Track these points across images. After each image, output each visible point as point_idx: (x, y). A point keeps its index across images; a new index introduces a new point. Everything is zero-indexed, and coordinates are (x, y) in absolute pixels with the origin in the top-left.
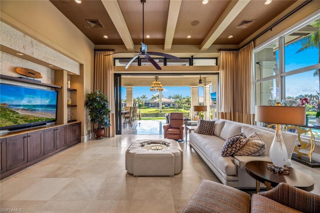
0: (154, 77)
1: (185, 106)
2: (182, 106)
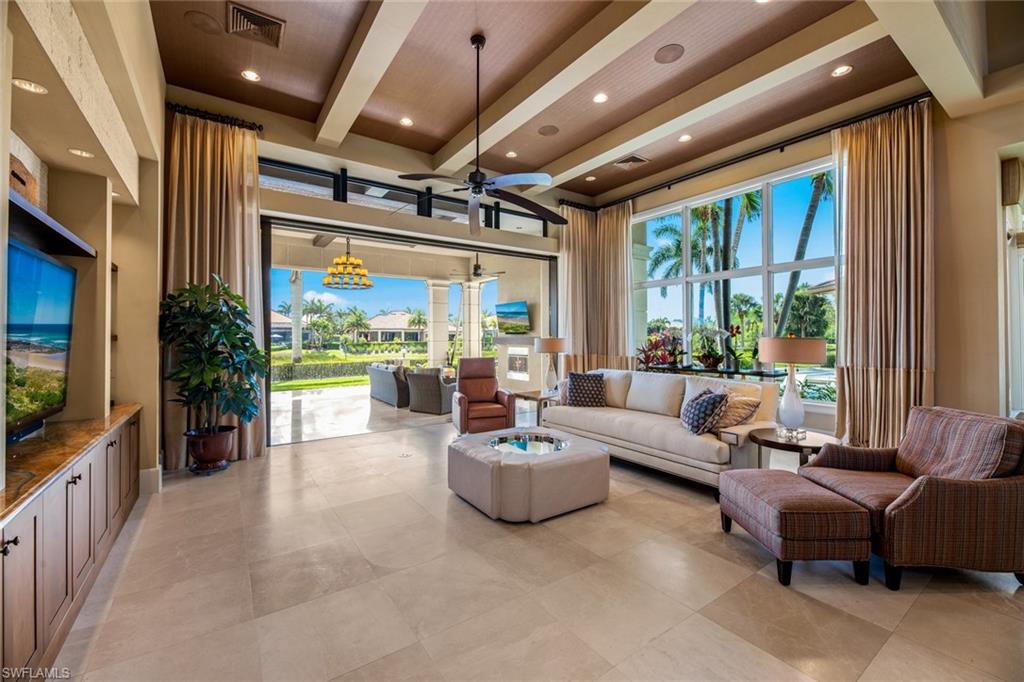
0: (310, 236)
1: (346, 339)
2: (337, 339)
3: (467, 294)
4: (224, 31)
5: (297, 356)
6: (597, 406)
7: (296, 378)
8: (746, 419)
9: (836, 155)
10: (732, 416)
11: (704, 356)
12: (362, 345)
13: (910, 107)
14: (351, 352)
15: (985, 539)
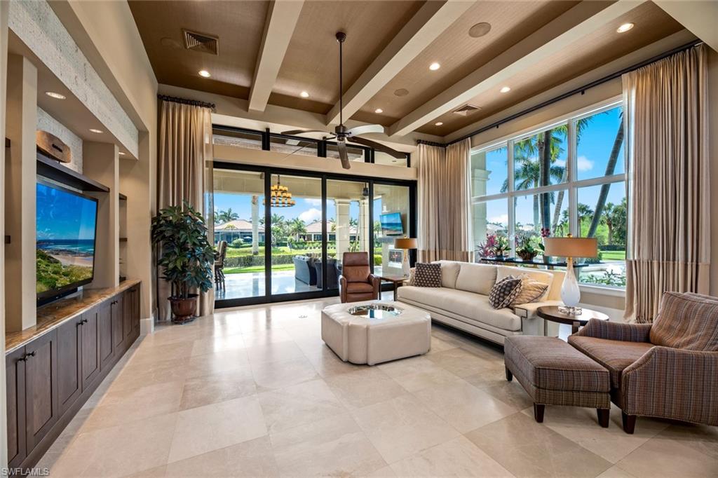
1: (291, 240)
2: (286, 240)
3: (362, 208)
4: (184, 48)
5: (255, 251)
6: (435, 286)
7: (255, 265)
8: (536, 298)
9: (625, 94)
10: (525, 296)
11: (522, 251)
12: (302, 243)
13: (687, 50)
14: (294, 248)
15: (711, 400)
